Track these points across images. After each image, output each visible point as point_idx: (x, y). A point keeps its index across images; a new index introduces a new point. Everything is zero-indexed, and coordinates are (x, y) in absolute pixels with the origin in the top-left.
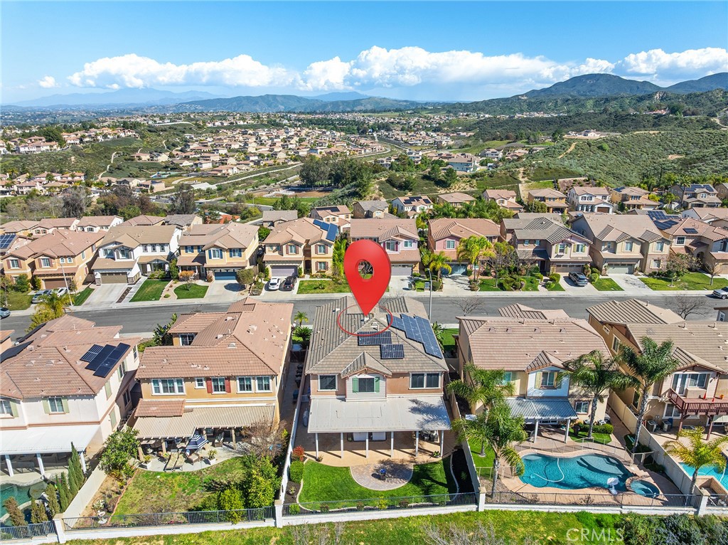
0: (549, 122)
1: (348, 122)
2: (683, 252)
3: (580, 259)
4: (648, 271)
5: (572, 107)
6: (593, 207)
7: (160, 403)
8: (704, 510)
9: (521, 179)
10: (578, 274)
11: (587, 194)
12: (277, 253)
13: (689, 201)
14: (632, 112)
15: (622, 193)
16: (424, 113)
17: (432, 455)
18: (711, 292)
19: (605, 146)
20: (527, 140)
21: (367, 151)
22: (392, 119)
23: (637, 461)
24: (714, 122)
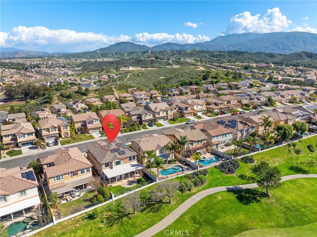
0: (112, 63)
1: (16, 64)
2: (177, 112)
3: (151, 118)
4: (169, 119)
5: (119, 56)
6: (142, 99)
7: (57, 184)
8: (199, 169)
9: (114, 90)
10: (151, 123)
11: (140, 94)
12: (47, 132)
13: (171, 93)
14: (142, 58)
15: (151, 93)
16: (54, 58)
17: (139, 176)
18: (186, 123)
19: (140, 75)
20: (106, 71)
21: (33, 79)
22: (39, 62)
23: (184, 165)
24: (170, 63)
